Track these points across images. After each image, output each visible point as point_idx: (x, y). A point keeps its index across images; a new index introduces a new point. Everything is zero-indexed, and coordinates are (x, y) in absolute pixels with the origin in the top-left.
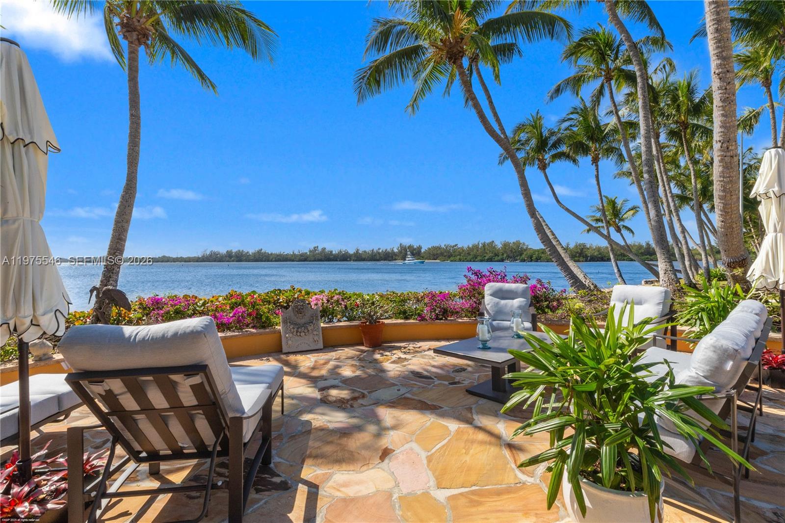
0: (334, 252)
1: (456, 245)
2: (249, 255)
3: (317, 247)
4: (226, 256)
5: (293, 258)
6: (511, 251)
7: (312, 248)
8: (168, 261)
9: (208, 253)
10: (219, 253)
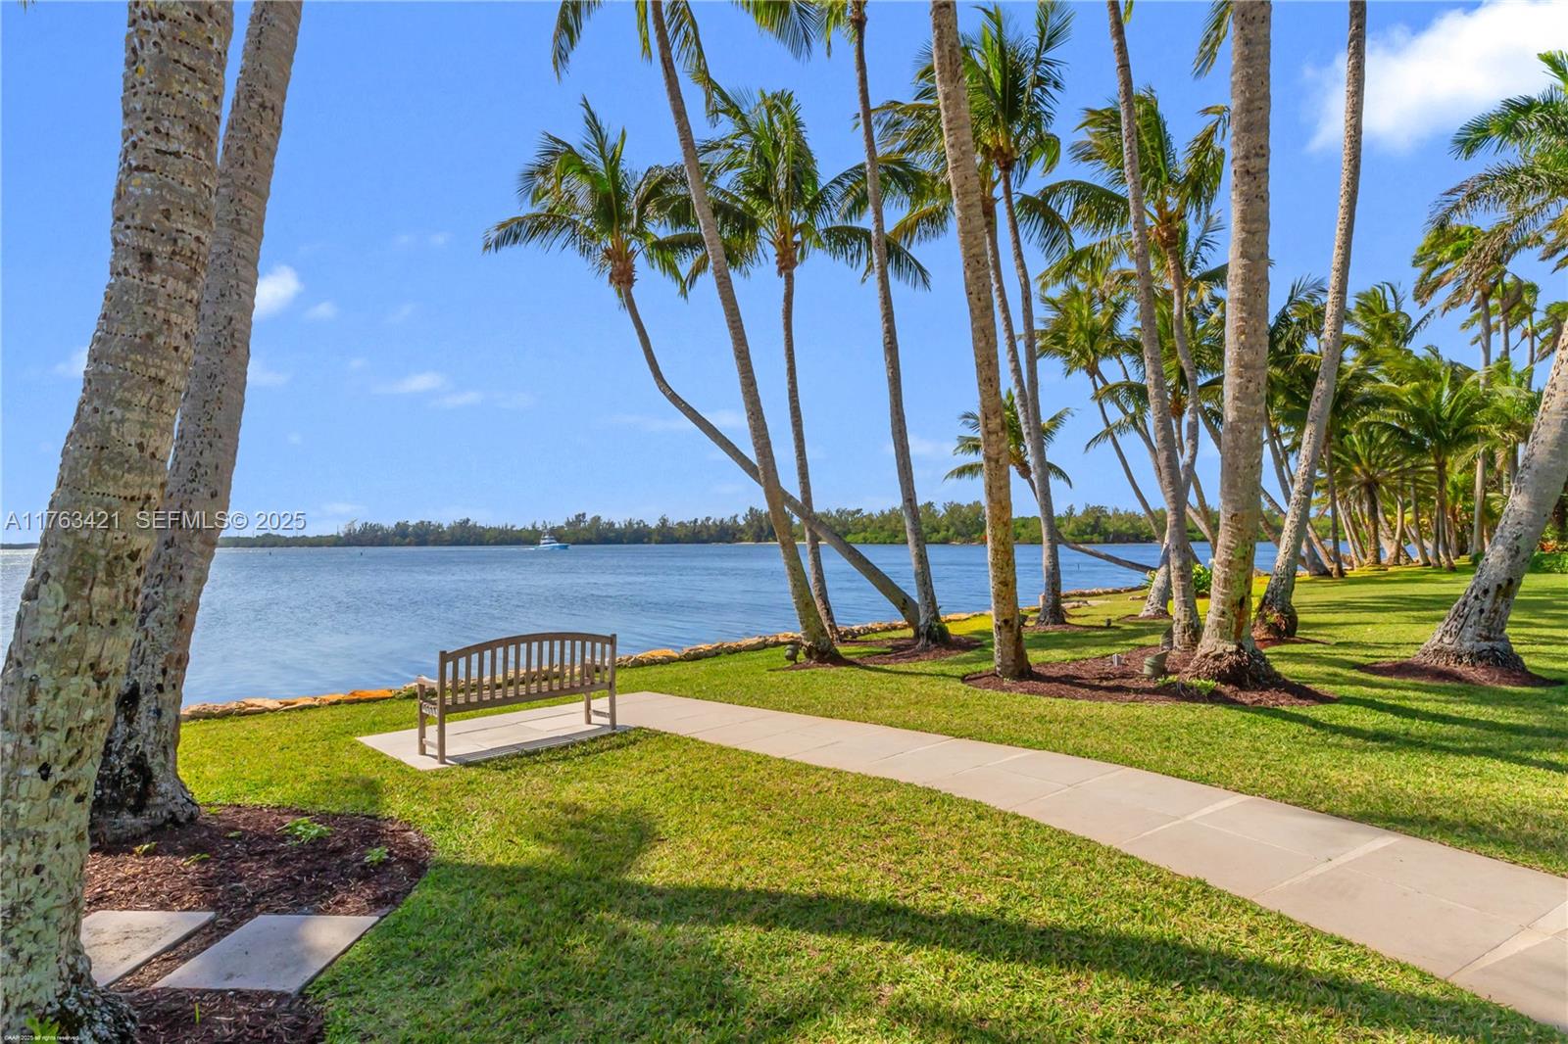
0: (617, 526)
1: (859, 511)
2: (443, 532)
3: (584, 515)
4: (395, 534)
5: (532, 537)
6: (964, 522)
7: (572, 518)
8: (274, 545)
9: (358, 527)
10: (382, 528)
